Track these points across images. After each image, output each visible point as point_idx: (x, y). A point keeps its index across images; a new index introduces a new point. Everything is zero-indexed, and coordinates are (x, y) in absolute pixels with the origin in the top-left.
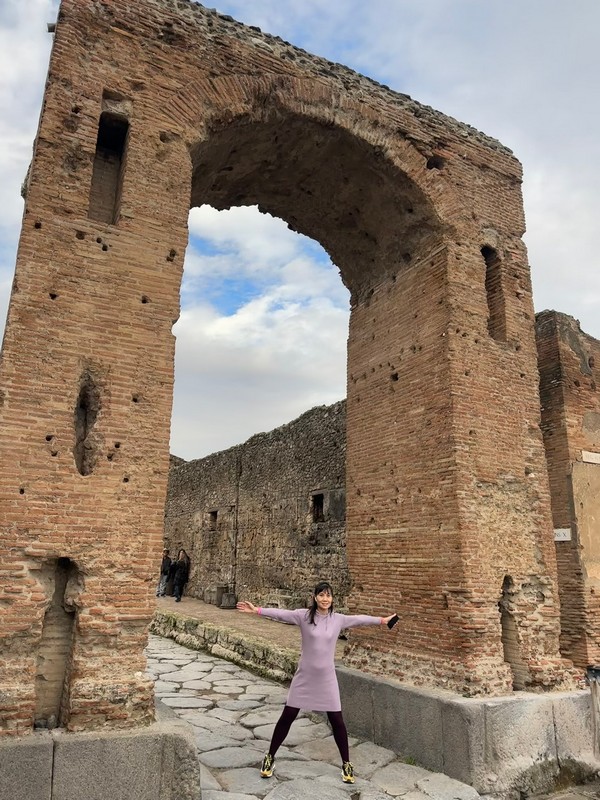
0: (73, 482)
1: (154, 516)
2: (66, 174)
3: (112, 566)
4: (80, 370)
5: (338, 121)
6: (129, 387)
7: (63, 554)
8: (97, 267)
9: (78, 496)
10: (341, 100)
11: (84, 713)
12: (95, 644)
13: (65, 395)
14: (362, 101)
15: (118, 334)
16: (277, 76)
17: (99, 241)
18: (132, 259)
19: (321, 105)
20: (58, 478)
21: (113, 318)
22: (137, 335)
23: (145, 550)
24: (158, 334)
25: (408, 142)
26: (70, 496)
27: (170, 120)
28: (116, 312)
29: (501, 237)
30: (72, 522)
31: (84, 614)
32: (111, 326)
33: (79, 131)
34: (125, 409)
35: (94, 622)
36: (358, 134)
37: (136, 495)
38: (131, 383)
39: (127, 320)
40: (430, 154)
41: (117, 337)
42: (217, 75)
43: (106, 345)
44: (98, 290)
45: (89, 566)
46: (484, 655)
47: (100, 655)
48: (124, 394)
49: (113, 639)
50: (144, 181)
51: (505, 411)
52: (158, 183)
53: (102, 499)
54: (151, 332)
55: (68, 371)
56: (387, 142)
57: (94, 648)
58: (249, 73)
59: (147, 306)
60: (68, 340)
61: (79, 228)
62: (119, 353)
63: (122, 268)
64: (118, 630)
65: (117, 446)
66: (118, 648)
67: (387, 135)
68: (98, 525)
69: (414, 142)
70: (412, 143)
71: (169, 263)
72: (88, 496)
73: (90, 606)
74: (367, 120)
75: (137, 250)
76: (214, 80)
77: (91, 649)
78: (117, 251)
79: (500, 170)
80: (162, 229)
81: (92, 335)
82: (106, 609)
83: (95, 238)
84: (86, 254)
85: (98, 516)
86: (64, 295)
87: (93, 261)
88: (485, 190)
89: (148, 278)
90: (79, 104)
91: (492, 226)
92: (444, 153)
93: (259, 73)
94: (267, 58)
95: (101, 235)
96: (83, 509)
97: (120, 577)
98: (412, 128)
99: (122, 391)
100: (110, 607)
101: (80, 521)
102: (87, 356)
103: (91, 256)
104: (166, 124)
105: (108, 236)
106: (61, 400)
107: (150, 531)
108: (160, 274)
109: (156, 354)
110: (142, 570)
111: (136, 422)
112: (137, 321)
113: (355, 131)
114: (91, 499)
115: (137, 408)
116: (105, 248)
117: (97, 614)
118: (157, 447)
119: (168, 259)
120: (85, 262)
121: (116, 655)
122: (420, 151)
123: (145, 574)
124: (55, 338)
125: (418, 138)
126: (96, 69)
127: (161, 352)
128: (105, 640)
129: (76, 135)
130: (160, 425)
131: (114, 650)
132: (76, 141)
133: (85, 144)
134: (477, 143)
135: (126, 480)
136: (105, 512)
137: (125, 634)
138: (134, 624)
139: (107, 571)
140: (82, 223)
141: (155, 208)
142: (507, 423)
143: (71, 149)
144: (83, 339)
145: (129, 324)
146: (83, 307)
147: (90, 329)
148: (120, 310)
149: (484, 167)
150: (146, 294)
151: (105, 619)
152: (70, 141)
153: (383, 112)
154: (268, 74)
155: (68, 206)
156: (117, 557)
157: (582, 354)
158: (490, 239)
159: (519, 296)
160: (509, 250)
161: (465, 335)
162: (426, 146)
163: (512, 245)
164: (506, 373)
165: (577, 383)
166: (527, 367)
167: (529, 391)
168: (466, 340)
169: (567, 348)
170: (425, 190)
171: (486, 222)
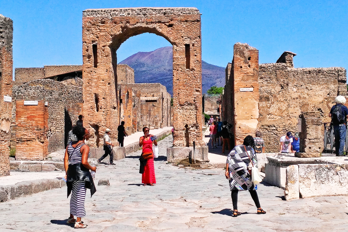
2: (88, 60)
7: (95, 124)
16: (126, 21)
17: (94, 71)
18: (100, 73)
20: (93, 113)
22: (102, 87)
24: (106, 86)
25: (161, 23)
26: (95, 115)
27: (104, 43)
29: (191, 40)
33: (89, 51)
35: (101, 134)
36: (148, 27)
40: (168, 24)
41: (99, 88)
42: (113, 28)
43: (97, 90)
44: (95, 81)
45: (99, 126)
50: (101, 57)
51: (189, 87)
53: (100, 116)
55: (93, 96)
59: (104, 82)
60: (92, 90)
61: (91, 70)
62: (100, 91)
63: (99, 76)
65: (101, 107)
67: (155, 24)
68: (100, 119)
73: (100, 131)
78: (97, 73)
79: (192, 20)
80: (105, 66)
84: (93, 75)
86: (90, 83)
88: (186, 28)
89: (103, 76)
90: (88, 46)
91: (188, 38)
92: (172, 22)
93: (122, 22)
96: (97, 117)
98: (162, 19)
99: (101, 98)
102: (95, 93)
106: (92, 101)
109: (106, 90)
115: (104, 100)
119: (107, 71)
125: (164, 21)
126: (90, 37)
130: (108, 102)
135: (104, 112)
139: (102, 126)
141: (103, 62)
142: (189, 90)
146: (93, 84)
147: (95, 88)
148: (99, 84)
149: (186, 21)
150: (103, 79)
155: (89, 67)
157: (245, 57)
158: (187, 42)
159: (196, 56)
160: (194, 43)
161: (178, 70)
162: (166, 22)
163: (195, 41)
164: (189, 77)
165: (241, 67)
166: (197, 75)
167: (197, 81)
168: (178, 71)
169: (238, 56)
170: (166, 35)
171: (185, 37)
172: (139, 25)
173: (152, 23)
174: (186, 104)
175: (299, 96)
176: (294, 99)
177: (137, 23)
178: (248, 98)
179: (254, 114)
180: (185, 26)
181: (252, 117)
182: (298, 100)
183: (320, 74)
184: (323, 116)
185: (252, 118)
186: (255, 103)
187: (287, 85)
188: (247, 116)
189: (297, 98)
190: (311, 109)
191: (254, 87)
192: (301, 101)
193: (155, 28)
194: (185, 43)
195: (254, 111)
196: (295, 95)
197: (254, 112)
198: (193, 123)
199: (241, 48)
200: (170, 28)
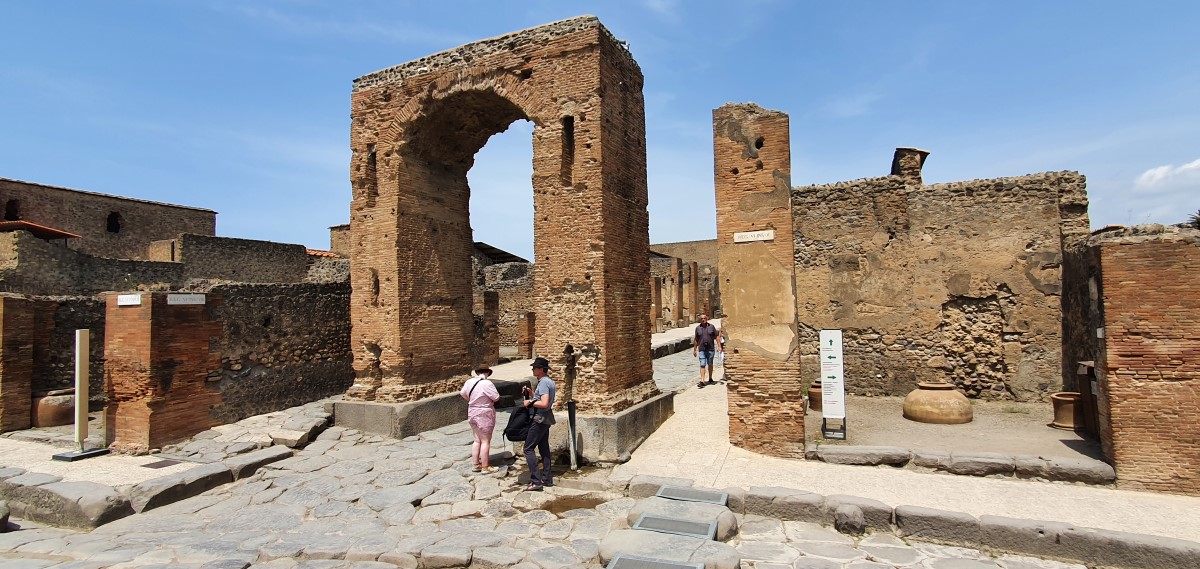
2: (360, 191)
3: (387, 347)
5: (464, 88)
6: (385, 276)
7: (374, 343)
8: (371, 228)
10: (464, 74)
16: (430, 84)
17: (371, 216)
18: (381, 220)
19: (453, 86)
20: (369, 315)
21: (377, 248)
22: (385, 253)
23: (395, 340)
27: (389, 144)
28: (378, 245)
29: (578, 104)
30: (375, 331)
31: (382, 364)
32: (377, 252)
33: (361, 170)
34: (385, 285)
36: (476, 89)
37: (391, 319)
40: (520, 72)
41: (379, 256)
42: (404, 105)
43: (377, 261)
44: (372, 238)
45: (381, 347)
50: (383, 181)
52: (387, 179)
54: (389, 250)
55: (367, 274)
56: (492, 83)
58: (418, 93)
59: (387, 239)
60: (366, 262)
61: (365, 214)
62: (380, 263)
63: (378, 225)
65: (384, 301)
68: (382, 332)
70: (507, 72)
73: (382, 361)
74: (479, 77)
75: (382, 215)
78: (376, 218)
80: (390, 200)
81: (372, 258)
84: (367, 224)
86: (364, 244)
88: (565, 72)
89: (386, 226)
90: (361, 157)
91: (570, 99)
92: (530, 64)
93: (422, 89)
94: (425, 77)
97: (389, 351)
98: (507, 61)
99: (383, 278)
100: (388, 362)
102: (371, 267)
104: (387, 148)
105: (373, 213)
106: (367, 286)
108: (390, 222)
111: (388, 290)
112: (384, 247)
115: (388, 284)
116: (373, 219)
119: (393, 214)
122: (513, 74)
125: (511, 66)
126: (365, 136)
127: (393, 258)
130: (395, 289)
133: (363, 175)
135: (388, 314)
139: (385, 349)
140: (366, 211)
141: (387, 192)
144: (370, 260)
145: (382, 249)
147: (371, 255)
149: (563, 54)
150: (386, 233)
151: (386, 366)
153: (487, 64)
154: (425, 87)
155: (362, 206)
157: (745, 140)
158: (568, 110)
159: (589, 146)
160: (584, 111)
161: (545, 193)
162: (516, 68)
163: (587, 105)
164: (574, 210)
165: (735, 171)
166: (592, 200)
167: (592, 218)
168: (545, 196)
169: (727, 141)
170: (516, 102)
171: (563, 99)
172: (457, 88)
173: (484, 76)
174: (569, 287)
175: (942, 254)
176: (926, 262)
177: (453, 83)
178: (760, 263)
179: (779, 310)
180: (560, 69)
181: (773, 319)
182: (936, 264)
183: (1002, 194)
184: (1015, 304)
185: (773, 323)
186: (781, 275)
187: (907, 227)
188: (758, 315)
189: (935, 259)
190: (978, 285)
191: (775, 229)
192: (948, 266)
193: (491, 89)
194: (562, 116)
195: (778, 299)
196: (931, 252)
197: (779, 303)
198: (587, 342)
199: (735, 116)
200: (526, 81)
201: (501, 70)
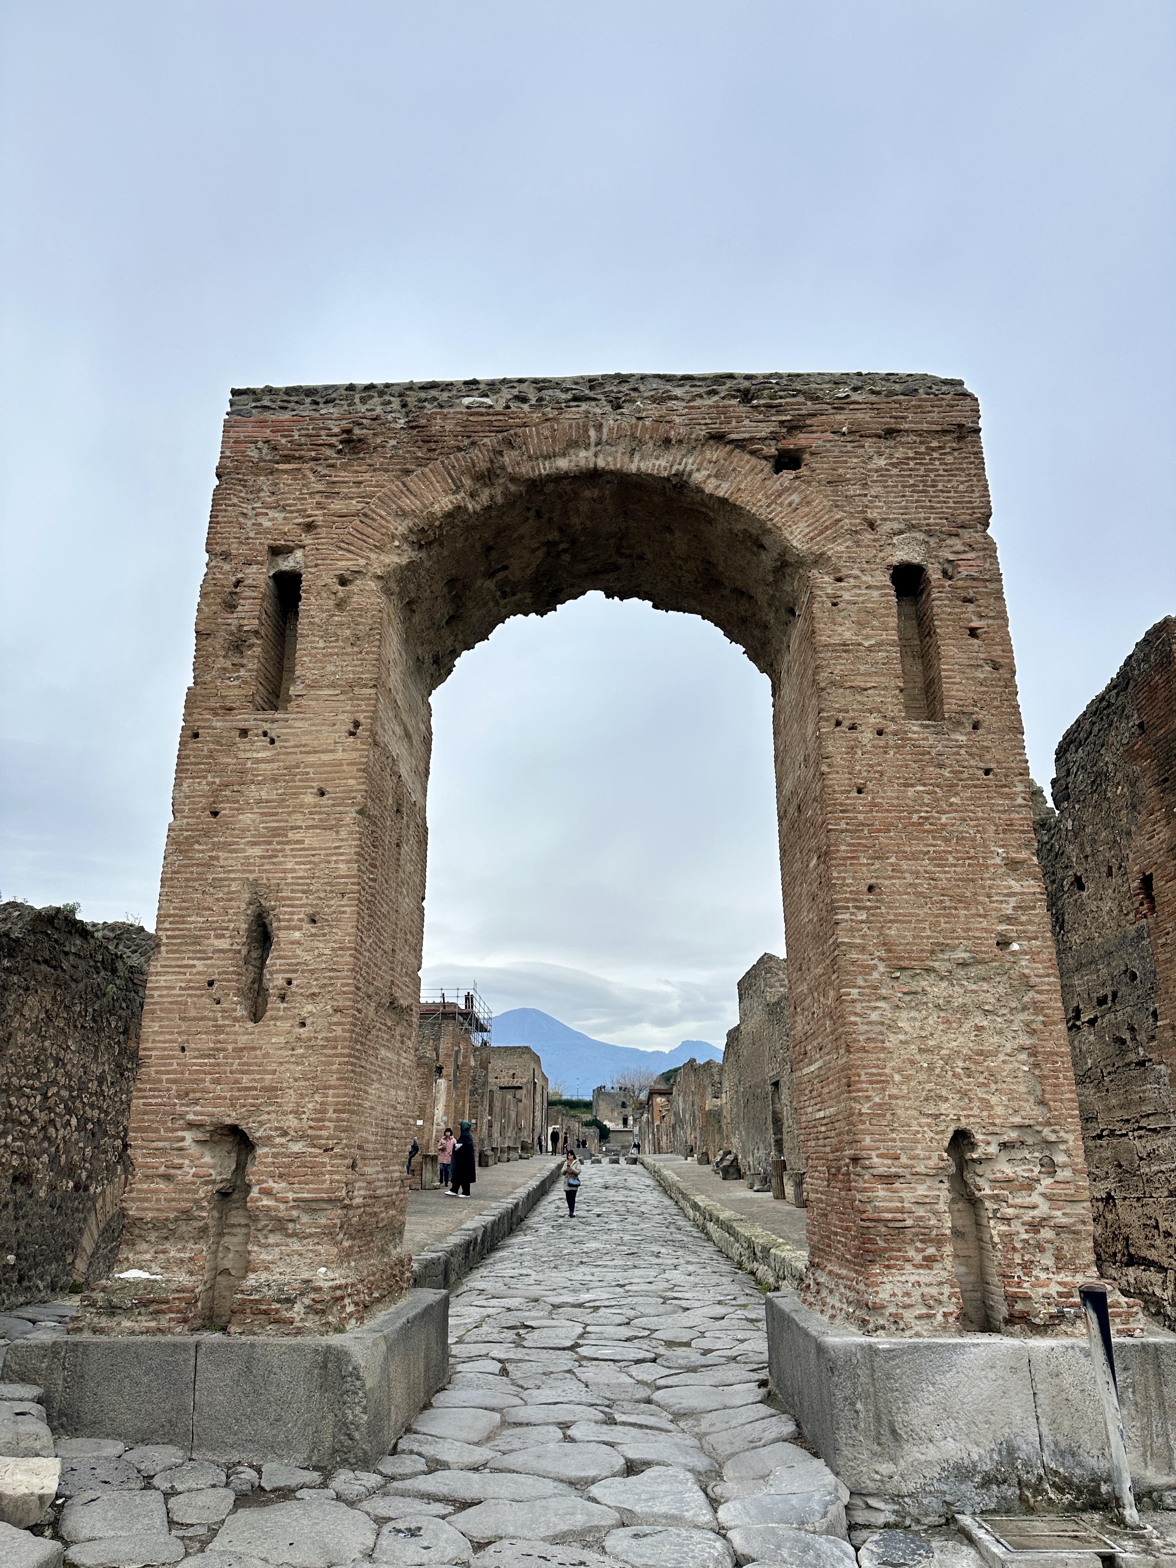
0: (236, 1033)
1: (335, 1067)
2: (228, 664)
3: (285, 1134)
4: (246, 896)
5: (601, 463)
6: (302, 906)
7: (228, 1121)
8: (263, 766)
9: (242, 1049)
10: (605, 430)
11: (243, 1312)
12: (271, 1231)
13: (227, 929)
14: (639, 419)
15: (288, 843)
16: (500, 436)
17: (265, 734)
18: (304, 746)
19: (572, 451)
20: (219, 1029)
21: (282, 824)
22: (310, 839)
23: (325, 1111)
24: (337, 832)
25: (729, 447)
26: (234, 1050)
27: (350, 556)
28: (285, 816)
29: (933, 541)
30: (237, 1082)
31: (255, 1192)
32: (279, 835)
33: (240, 608)
34: (297, 934)
35: (265, 1202)
36: (639, 469)
37: (313, 1043)
38: (305, 901)
39: (299, 823)
40: (773, 451)
41: (287, 847)
42: (413, 472)
43: (274, 860)
44: (264, 795)
45: (258, 1135)
46: (908, 1267)
47: (278, 1245)
48: (296, 917)
49: (291, 1226)
50: (321, 644)
51: (947, 840)
52: (337, 640)
53: (271, 1051)
54: (328, 832)
55: (231, 900)
56: (690, 463)
57: (271, 1235)
58: (460, 449)
59: (324, 801)
60: (230, 862)
61: (242, 725)
62: (289, 866)
63: (292, 760)
64: (295, 1213)
65: (289, 982)
66: (301, 1237)
67: (690, 452)
68: (267, 1083)
69: (740, 444)
70: (737, 447)
71: (351, 739)
72: (254, 1049)
73: (259, 1182)
74: (651, 444)
75: (310, 733)
76: (407, 480)
77: (266, 1237)
78: (285, 741)
79: (925, 426)
80: (342, 697)
81: (257, 851)
82: (278, 1186)
83: (260, 732)
84: (249, 755)
85: (266, 1072)
86: (226, 810)
87: (258, 761)
88: (895, 471)
89: (324, 765)
90: (240, 575)
91: (912, 527)
92: (801, 439)
93: (473, 443)
94: (485, 418)
95: (266, 726)
96: (248, 1064)
97: (296, 1147)
98: (734, 423)
99: (292, 913)
100: (283, 1185)
101: (245, 1080)
102: (251, 877)
103: (255, 755)
104: (344, 563)
105: (275, 725)
106: (222, 936)
107: (330, 1087)
108: (340, 755)
109: (334, 858)
110: (320, 1137)
111: (312, 950)
112: (310, 823)
113: (633, 468)
114: (258, 1052)
115: (313, 931)
116: (272, 742)
117: (267, 1192)
118: (337, 978)
119: (352, 734)
120: (249, 765)
121: (296, 1246)
122: (753, 453)
123: (324, 1142)
124: (215, 863)
125: (747, 435)
126: (261, 524)
127: (341, 854)
128: (280, 1225)
129: (235, 615)
130: (341, 949)
131: (295, 1239)
132: (235, 622)
133: (246, 622)
134: (873, 398)
135: (303, 1024)
136: (274, 1066)
137: (305, 1219)
138: (314, 1205)
139: (278, 1140)
140: (246, 718)
141: (334, 673)
142: (951, 860)
143: (232, 634)
144: (247, 858)
145: (301, 828)
146: (247, 818)
147: (254, 844)
148: (289, 813)
149: (890, 433)
150: (322, 785)
151: (277, 1200)
152: (230, 625)
153: (678, 420)
154: (485, 440)
155: (228, 704)
156: (292, 1122)
158: (907, 552)
159: (973, 632)
160: (951, 557)
161: (853, 727)
162: (762, 441)
163: (958, 545)
164: (946, 773)
167: (1002, 796)
168: (857, 735)
170: (763, 513)
171: (896, 526)
172: (582, 458)
173: (666, 444)
174: (941, 966)
177: (574, 444)
180: (882, 462)
194: (891, 561)
198: (1017, 1120)
200: (787, 475)
201: (718, 438)
